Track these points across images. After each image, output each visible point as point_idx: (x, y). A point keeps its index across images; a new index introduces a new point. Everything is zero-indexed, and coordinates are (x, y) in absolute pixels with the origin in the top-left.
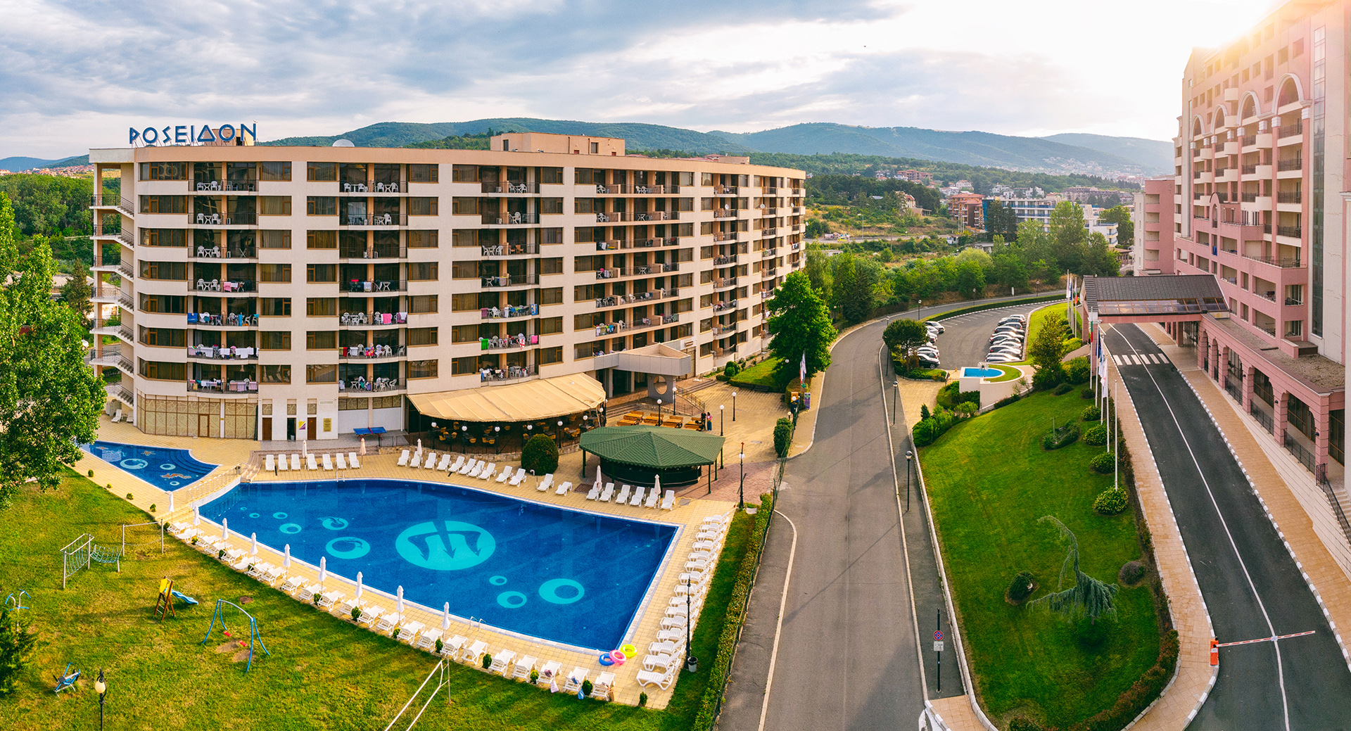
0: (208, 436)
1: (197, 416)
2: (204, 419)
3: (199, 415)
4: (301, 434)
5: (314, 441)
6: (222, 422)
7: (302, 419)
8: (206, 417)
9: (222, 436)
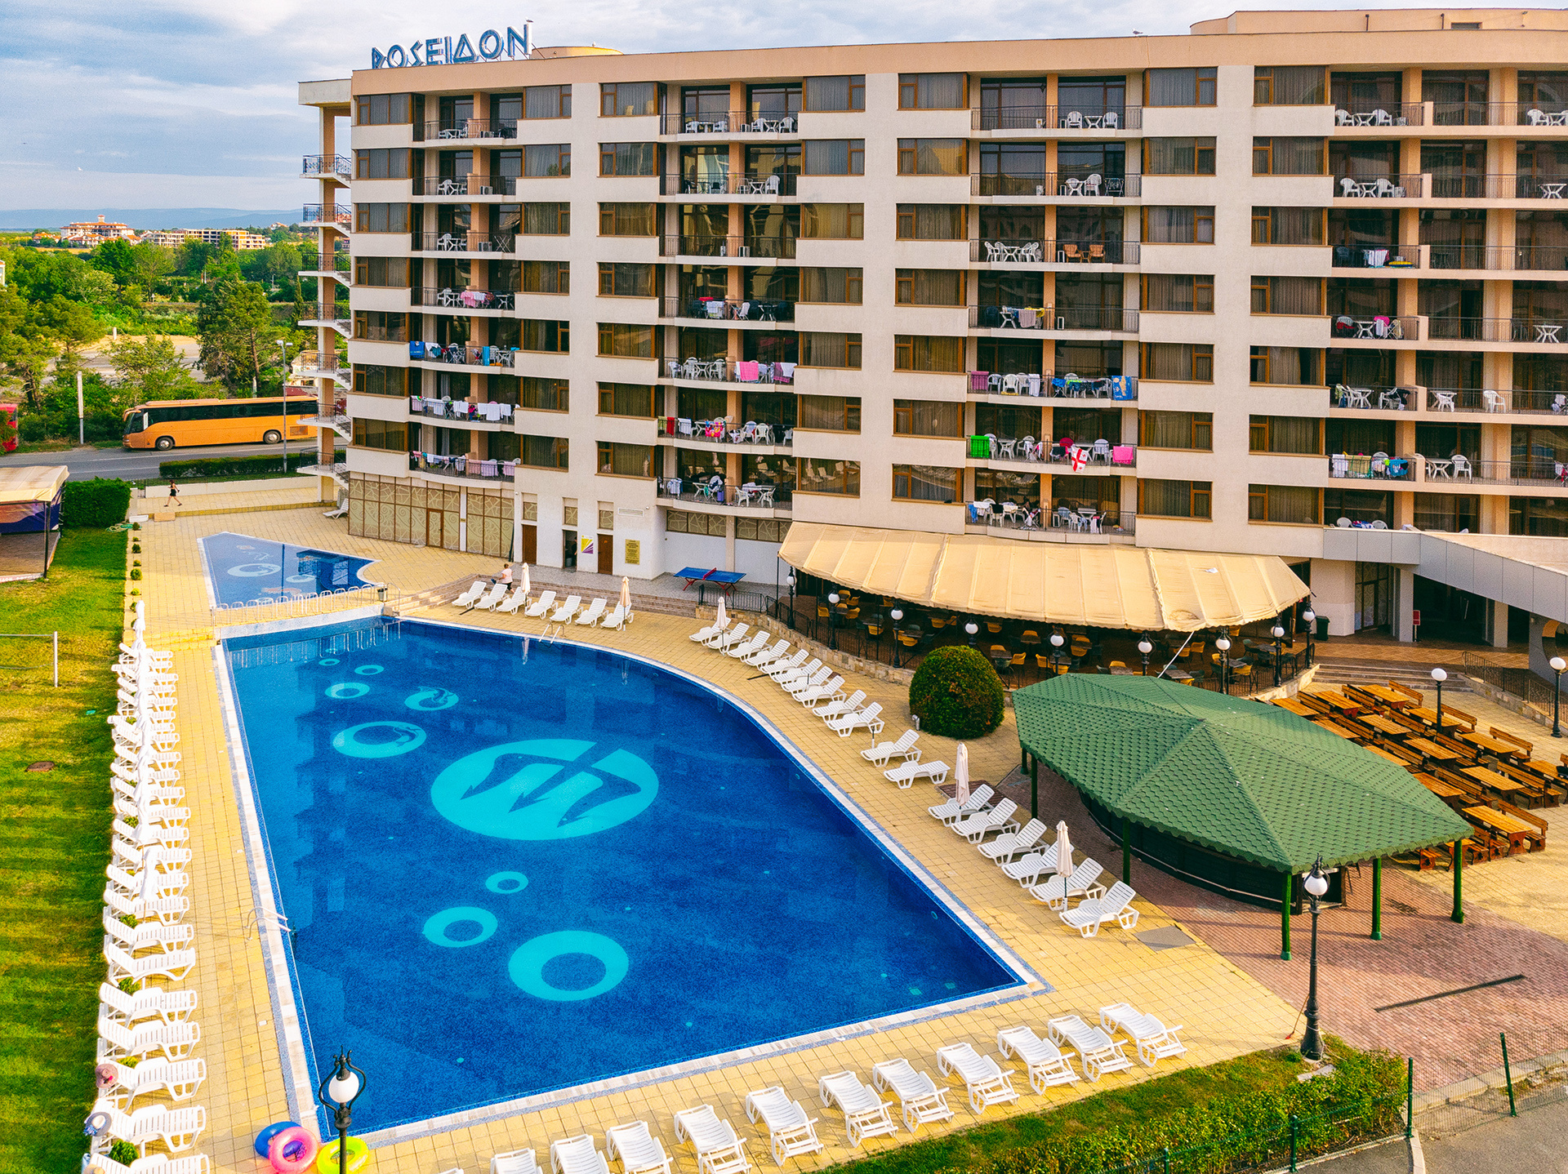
0: (441, 547)
1: (424, 511)
2: (435, 518)
3: (428, 510)
4: (587, 562)
5: (607, 576)
6: (463, 525)
7: (587, 535)
8: (439, 515)
9: (463, 548)
